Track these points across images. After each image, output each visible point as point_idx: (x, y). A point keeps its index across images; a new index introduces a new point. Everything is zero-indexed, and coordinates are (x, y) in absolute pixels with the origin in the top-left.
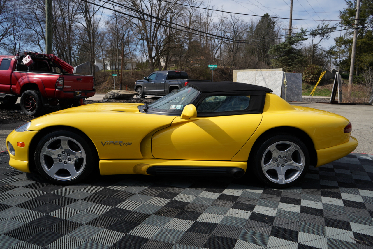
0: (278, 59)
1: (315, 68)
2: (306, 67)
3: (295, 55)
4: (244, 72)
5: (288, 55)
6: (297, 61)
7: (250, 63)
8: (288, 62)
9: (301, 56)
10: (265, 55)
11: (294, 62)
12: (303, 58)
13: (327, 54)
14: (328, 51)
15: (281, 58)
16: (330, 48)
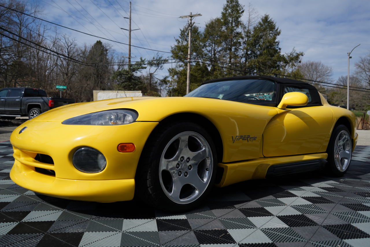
0: (121, 85)
1: (154, 94)
2: (146, 93)
3: (136, 82)
4: (105, 93)
5: (130, 81)
6: (139, 87)
7: (86, 88)
8: (130, 88)
9: (141, 83)
10: (100, 81)
11: (136, 88)
12: (143, 85)
13: (161, 83)
14: (163, 80)
15: (123, 84)
16: (164, 78)
